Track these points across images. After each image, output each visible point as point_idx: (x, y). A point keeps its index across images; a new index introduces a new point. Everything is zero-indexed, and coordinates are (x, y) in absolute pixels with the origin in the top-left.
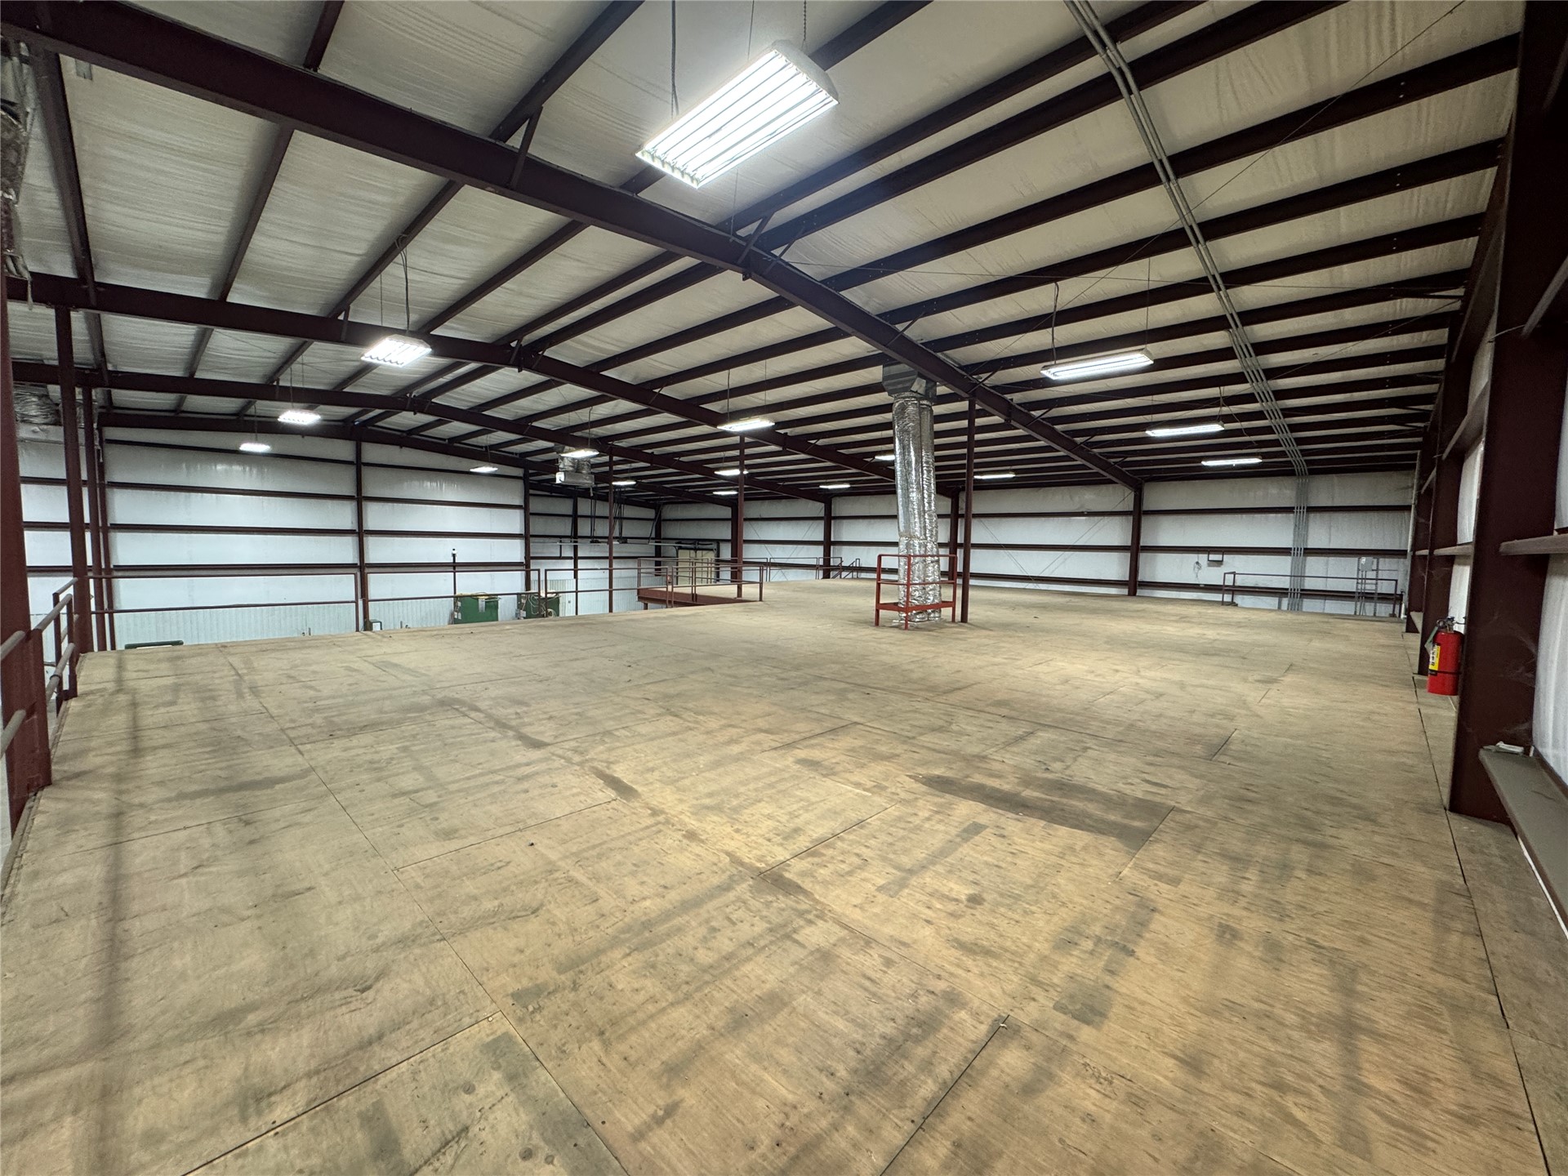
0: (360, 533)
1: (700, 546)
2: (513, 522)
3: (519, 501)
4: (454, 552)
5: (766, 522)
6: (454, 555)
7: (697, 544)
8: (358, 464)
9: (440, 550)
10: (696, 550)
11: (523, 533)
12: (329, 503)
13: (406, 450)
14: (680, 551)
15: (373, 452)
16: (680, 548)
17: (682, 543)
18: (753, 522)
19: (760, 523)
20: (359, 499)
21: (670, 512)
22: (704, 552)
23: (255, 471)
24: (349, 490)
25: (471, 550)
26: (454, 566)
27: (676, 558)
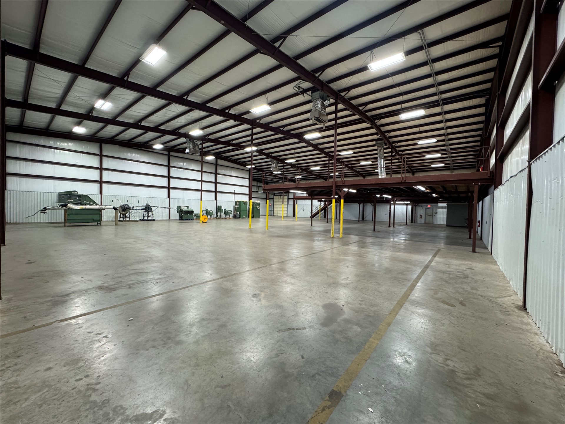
2: (246, 182)
6: (234, 191)
8: (216, 165)
9: (231, 189)
10: (281, 195)
12: (210, 174)
14: (275, 197)
16: (275, 195)
20: (216, 174)
22: (284, 196)
24: (214, 171)
25: (238, 190)
26: (234, 193)
27: (273, 199)
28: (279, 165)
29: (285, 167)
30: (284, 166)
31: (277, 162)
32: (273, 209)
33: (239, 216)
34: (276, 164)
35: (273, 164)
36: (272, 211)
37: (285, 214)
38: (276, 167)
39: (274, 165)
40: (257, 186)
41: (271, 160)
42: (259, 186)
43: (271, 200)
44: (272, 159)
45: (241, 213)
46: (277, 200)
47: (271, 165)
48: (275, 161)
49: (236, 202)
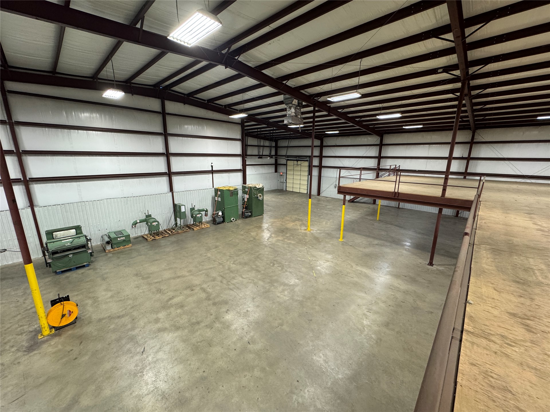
0: (167, 155)
1: (299, 159)
2: (236, 148)
3: (239, 137)
4: (212, 165)
5: (339, 148)
6: (212, 166)
7: (299, 158)
8: (164, 114)
9: (205, 164)
10: (297, 161)
11: (241, 154)
12: (151, 137)
13: (187, 106)
14: (288, 161)
15: (171, 107)
16: (288, 160)
17: (289, 158)
18: (331, 147)
19: (336, 148)
20: (166, 135)
21: (283, 143)
22: (302, 162)
23: (107, 117)
24: (159, 129)
25: (219, 163)
26: (212, 172)
27: (286, 165)
28: (303, 110)
29: (317, 114)
30: (314, 112)
31: (298, 103)
32: (286, 180)
33: (222, 219)
34: (295, 109)
35: (290, 108)
36: (285, 184)
37: (304, 189)
38: (296, 116)
39: (293, 110)
40: (260, 146)
41: (285, 99)
42: (263, 146)
43: (282, 166)
44: (287, 96)
45: (225, 212)
46: (292, 168)
47: (284, 110)
48: (295, 102)
49: (216, 190)
